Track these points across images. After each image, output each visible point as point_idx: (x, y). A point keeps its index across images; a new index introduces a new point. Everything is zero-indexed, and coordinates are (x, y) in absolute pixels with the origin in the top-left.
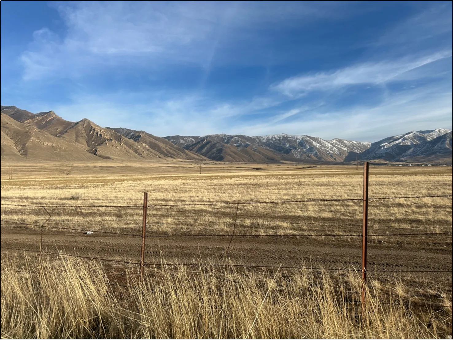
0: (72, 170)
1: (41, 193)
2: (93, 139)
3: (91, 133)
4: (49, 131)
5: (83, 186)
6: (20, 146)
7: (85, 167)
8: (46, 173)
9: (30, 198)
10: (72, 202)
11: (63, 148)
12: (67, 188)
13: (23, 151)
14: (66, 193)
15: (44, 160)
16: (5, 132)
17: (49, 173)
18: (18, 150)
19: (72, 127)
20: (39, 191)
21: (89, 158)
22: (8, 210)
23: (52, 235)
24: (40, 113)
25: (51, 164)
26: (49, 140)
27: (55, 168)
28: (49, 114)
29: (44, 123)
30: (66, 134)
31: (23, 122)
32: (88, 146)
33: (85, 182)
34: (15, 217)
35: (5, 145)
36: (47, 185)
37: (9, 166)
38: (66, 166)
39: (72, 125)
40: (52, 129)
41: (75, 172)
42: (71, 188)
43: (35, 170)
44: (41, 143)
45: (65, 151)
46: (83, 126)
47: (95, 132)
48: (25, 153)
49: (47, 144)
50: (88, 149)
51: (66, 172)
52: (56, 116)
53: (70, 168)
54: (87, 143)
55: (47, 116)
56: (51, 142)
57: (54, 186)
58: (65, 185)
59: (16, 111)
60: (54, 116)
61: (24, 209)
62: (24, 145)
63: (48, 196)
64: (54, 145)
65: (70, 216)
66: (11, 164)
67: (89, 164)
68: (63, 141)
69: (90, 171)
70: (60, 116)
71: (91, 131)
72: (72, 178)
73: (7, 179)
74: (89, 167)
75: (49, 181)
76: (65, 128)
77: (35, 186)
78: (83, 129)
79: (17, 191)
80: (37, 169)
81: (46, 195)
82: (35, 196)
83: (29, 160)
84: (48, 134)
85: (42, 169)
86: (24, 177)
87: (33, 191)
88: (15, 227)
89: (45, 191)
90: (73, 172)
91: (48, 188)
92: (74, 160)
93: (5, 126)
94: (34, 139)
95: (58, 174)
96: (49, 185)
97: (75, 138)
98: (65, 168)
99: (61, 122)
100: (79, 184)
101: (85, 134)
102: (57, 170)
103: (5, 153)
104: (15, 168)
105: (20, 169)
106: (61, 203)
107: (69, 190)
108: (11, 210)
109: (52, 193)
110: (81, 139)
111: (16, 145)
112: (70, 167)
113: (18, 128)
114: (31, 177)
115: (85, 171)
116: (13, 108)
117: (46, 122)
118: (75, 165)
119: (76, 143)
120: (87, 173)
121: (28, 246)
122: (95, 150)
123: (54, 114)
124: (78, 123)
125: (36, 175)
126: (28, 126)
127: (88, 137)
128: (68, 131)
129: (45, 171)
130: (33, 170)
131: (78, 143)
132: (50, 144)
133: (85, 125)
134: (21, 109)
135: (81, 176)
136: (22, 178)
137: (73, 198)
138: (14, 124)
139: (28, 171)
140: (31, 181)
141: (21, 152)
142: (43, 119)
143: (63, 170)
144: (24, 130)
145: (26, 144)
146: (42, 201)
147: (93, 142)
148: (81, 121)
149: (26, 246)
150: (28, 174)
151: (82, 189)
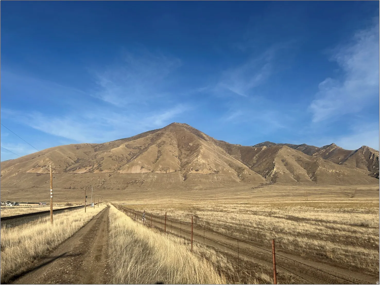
0: (356, 193)
1: (332, 216)
2: (374, 163)
3: (371, 158)
4: (332, 160)
5: (370, 211)
6: (311, 174)
7: (368, 190)
8: (333, 195)
9: (324, 221)
10: (363, 230)
11: (346, 174)
12: (354, 212)
13: (313, 177)
14: (354, 217)
15: (330, 184)
16: (300, 164)
17: (335, 195)
18: (310, 177)
19: (352, 155)
20: (330, 214)
21: (372, 182)
22: (309, 233)
23: (351, 271)
24: (324, 147)
25: (337, 188)
26: (333, 168)
27: (341, 191)
28: (331, 146)
29: (328, 154)
30: (347, 161)
31: (312, 155)
32: (369, 170)
33: (371, 206)
34: (316, 242)
35: (301, 174)
36: (335, 208)
37: (304, 190)
38: (350, 189)
39: (352, 153)
40: (335, 158)
41: (358, 195)
42: (358, 213)
43: (324, 193)
44: (326, 170)
45: (347, 176)
46: (363, 152)
47: (375, 157)
48: (315, 179)
49: (331, 171)
50: (370, 174)
51: (350, 195)
52: (337, 147)
53: (354, 192)
54: (368, 167)
55: (329, 148)
56: (334, 169)
57: (342, 209)
58: (353, 209)
59: (306, 148)
60: (335, 147)
61: (321, 234)
62: (314, 173)
63: (339, 220)
64: (337, 171)
65: (365, 247)
66: (306, 188)
67: (373, 188)
68: (345, 167)
69: (374, 194)
70: (340, 147)
71: (370, 156)
72: (357, 200)
73: (304, 201)
74: (373, 190)
75: (336, 203)
76: (345, 156)
77: (326, 208)
78: (363, 156)
79: (312, 213)
80: (325, 192)
81: (336, 219)
82: (327, 219)
83: (318, 185)
84: (332, 163)
85: (329, 192)
86: (316, 199)
87: (325, 214)
88: (317, 254)
89: (335, 214)
90: (357, 194)
91: (337, 210)
92: (357, 184)
93: (299, 159)
94: (321, 168)
95: (343, 197)
96: (337, 208)
97: (355, 165)
98: (349, 191)
99: (341, 151)
100: (365, 209)
101: (364, 160)
102: (342, 193)
103: (301, 180)
104: (309, 191)
105: (312, 192)
106: (352, 230)
107: (357, 215)
108: (311, 233)
109: (342, 217)
110: (362, 165)
111: (308, 174)
112: (353, 190)
113: (309, 160)
114: (321, 199)
115: (369, 194)
116: (304, 145)
117: (329, 153)
118: (359, 188)
119: (357, 168)
120: (372, 196)
121: (332, 281)
122: (377, 174)
123: (335, 145)
124: (357, 151)
125: (325, 197)
126: (316, 158)
127: (368, 162)
128: (349, 158)
129: (332, 194)
130: (322, 193)
131: (359, 169)
132: (334, 171)
133: (364, 152)
134: (309, 145)
135: (365, 199)
136: (315, 199)
137: (362, 225)
138: (306, 158)
139: (318, 194)
140: (322, 203)
141: (312, 179)
142: (326, 151)
143: (348, 193)
144: (313, 161)
145: (315, 172)
146: (335, 226)
147: (374, 167)
148: (359, 149)
149: (330, 281)
150: (319, 196)
151: (369, 214)
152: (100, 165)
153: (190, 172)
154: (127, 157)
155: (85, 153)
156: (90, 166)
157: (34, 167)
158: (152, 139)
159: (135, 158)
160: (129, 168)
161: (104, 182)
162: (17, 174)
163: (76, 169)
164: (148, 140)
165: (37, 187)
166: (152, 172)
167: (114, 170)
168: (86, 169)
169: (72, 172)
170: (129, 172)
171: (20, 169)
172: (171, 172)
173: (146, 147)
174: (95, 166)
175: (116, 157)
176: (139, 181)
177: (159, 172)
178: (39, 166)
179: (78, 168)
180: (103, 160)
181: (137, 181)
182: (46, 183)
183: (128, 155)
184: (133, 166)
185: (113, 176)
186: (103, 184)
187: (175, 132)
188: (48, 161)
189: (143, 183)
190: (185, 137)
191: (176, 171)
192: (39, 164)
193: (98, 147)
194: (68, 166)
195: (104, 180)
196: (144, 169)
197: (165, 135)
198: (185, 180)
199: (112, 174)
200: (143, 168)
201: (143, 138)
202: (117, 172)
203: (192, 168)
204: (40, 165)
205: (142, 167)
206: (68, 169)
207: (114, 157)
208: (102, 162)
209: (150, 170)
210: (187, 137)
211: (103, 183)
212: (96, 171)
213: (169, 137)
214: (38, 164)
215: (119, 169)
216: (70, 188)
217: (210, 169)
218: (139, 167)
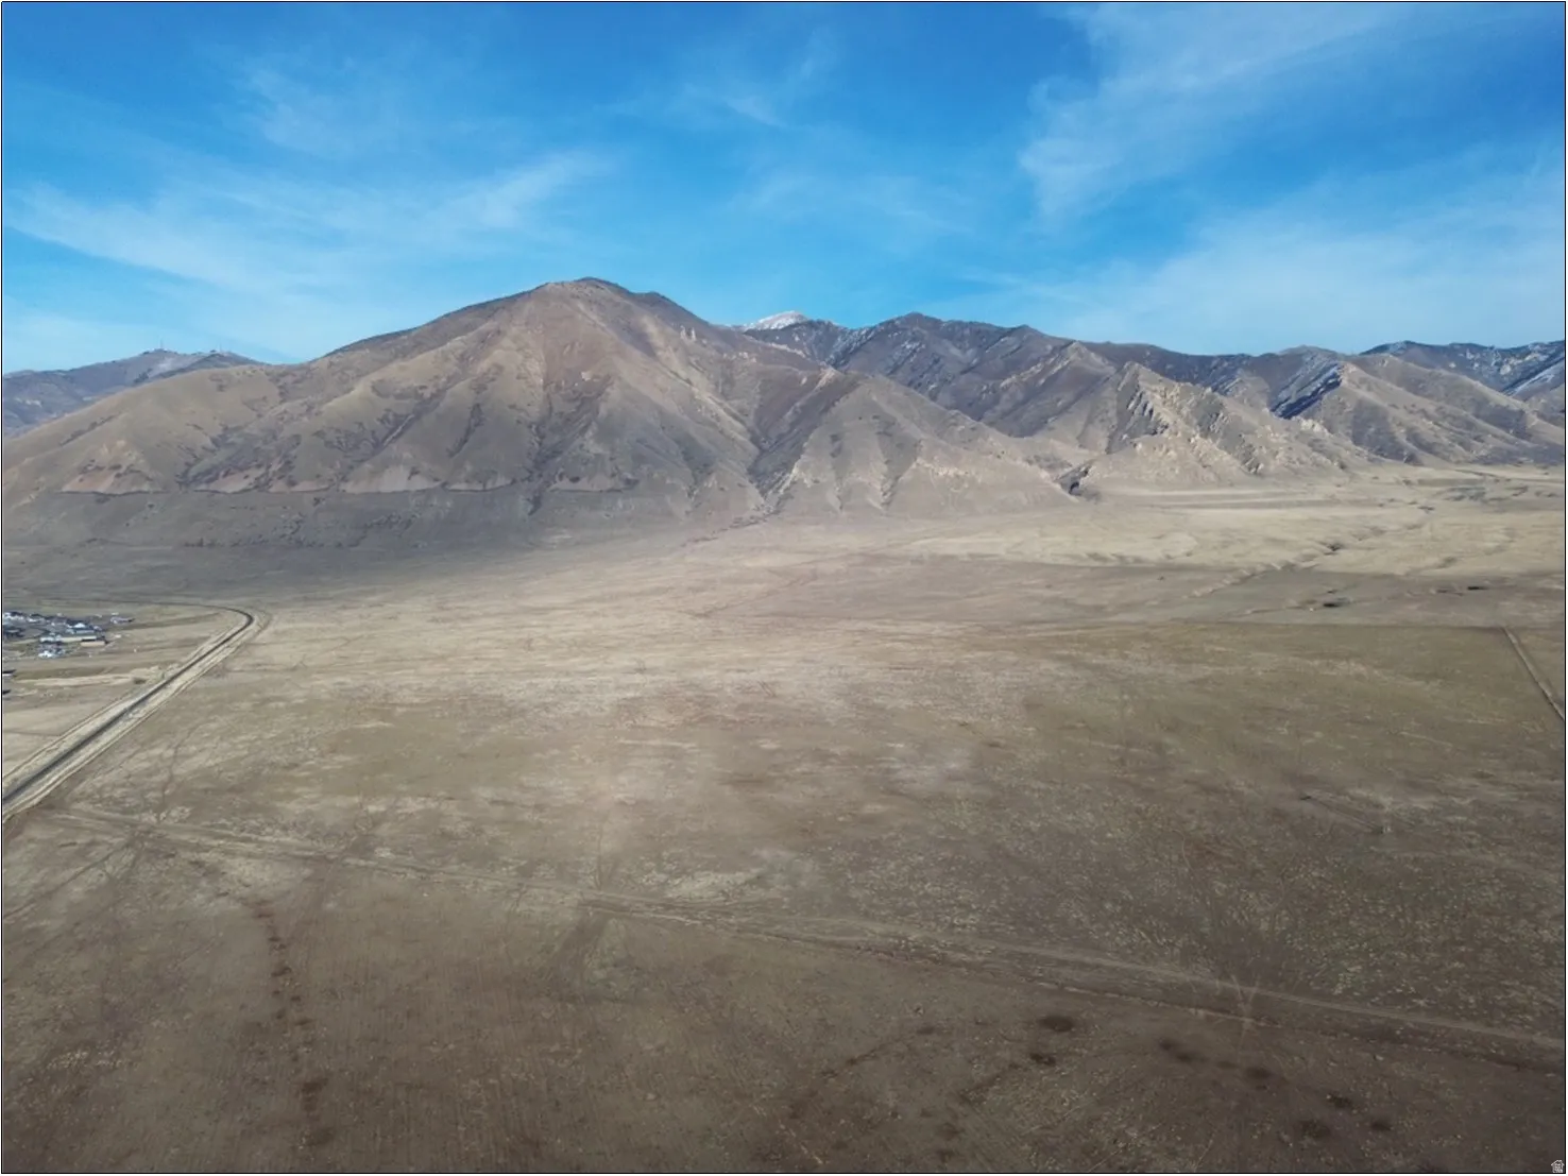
3: (1130, 407)
30: (1064, 416)
32: (1107, 449)
39: (1099, 383)
62: (897, 478)
78: (1115, 396)
97: (1081, 429)
101: (1111, 413)
127: (1119, 420)
128: (1073, 408)
145: (901, 476)
152: (288, 465)
153: (553, 486)
154: (373, 432)
155: (249, 404)
156: (259, 466)
157: (84, 470)
158: (462, 355)
159: (400, 435)
160: (374, 474)
161: (297, 522)
162: (33, 496)
163: (216, 478)
164: (447, 359)
165: (104, 542)
166: (444, 485)
167: (331, 480)
168: (246, 477)
169: (203, 487)
170: (373, 489)
171: (42, 479)
172: (498, 484)
173: (441, 387)
174: (275, 467)
175: (338, 435)
176: (400, 518)
177: (463, 486)
178: (99, 469)
179: (222, 473)
180: (298, 444)
181: (394, 520)
182: (128, 525)
183: (378, 423)
184: (387, 467)
185: (324, 503)
186: (297, 530)
187: (541, 326)
188: (124, 449)
189: (409, 523)
190: (573, 345)
191: (514, 481)
192: (97, 461)
193: (289, 379)
194: (192, 460)
195: (300, 518)
196: (416, 478)
197: (506, 342)
198: (532, 513)
199: (323, 494)
200: (417, 473)
201: (433, 352)
202: (338, 490)
203: (561, 470)
204: (100, 465)
205: (414, 472)
206: (193, 471)
207: (331, 436)
208: (293, 452)
209: (436, 480)
210: (580, 345)
211: (295, 526)
212: (278, 486)
213: (519, 350)
214: (93, 461)
215: (344, 479)
216: (200, 544)
217: (613, 475)
218: (403, 472)
